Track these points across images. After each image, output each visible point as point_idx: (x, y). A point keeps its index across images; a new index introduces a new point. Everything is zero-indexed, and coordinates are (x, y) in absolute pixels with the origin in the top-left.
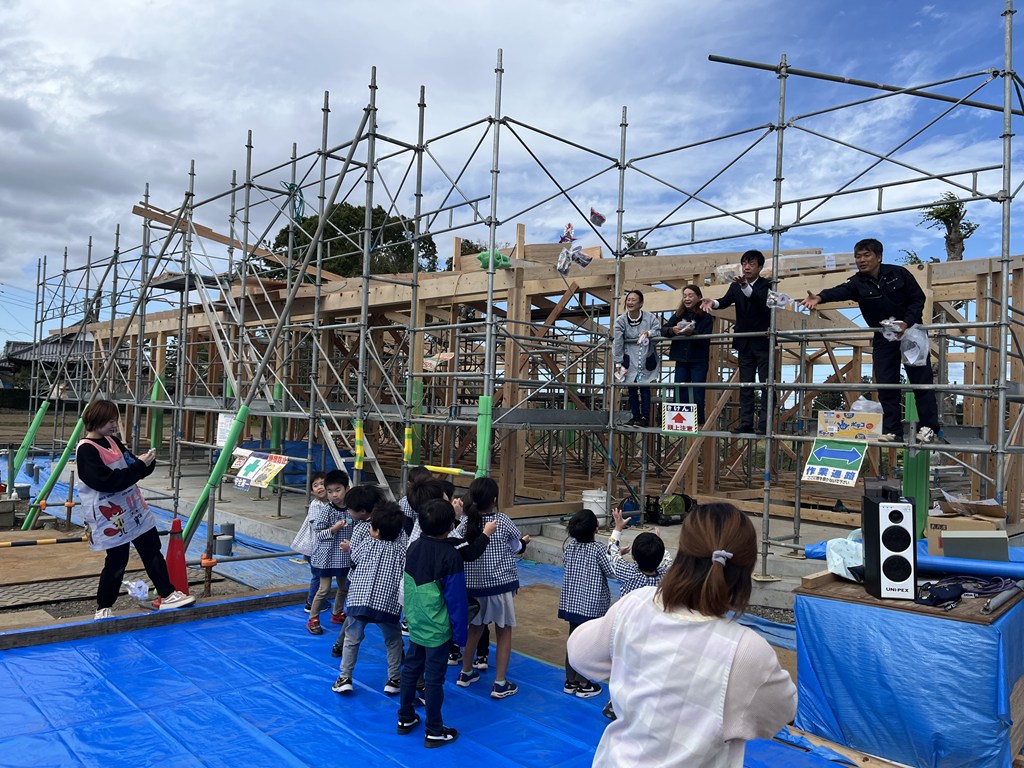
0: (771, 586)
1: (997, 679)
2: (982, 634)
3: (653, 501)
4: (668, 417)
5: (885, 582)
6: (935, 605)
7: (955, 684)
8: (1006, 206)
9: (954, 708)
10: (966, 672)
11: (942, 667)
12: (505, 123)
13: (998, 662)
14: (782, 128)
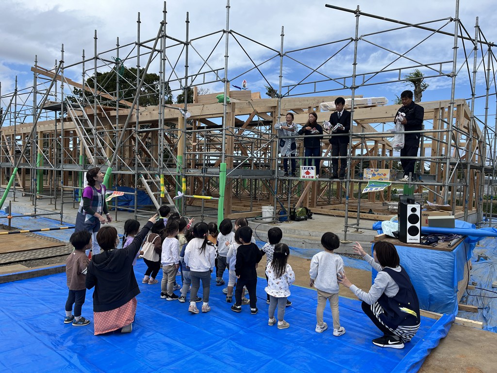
0: (348, 245)
1: (453, 273)
2: (448, 255)
3: (292, 210)
4: (303, 172)
5: (409, 236)
6: (428, 245)
7: (437, 275)
8: (454, 79)
9: (437, 284)
10: (442, 270)
11: (432, 268)
12: (231, 33)
13: (454, 266)
14: (357, 40)
